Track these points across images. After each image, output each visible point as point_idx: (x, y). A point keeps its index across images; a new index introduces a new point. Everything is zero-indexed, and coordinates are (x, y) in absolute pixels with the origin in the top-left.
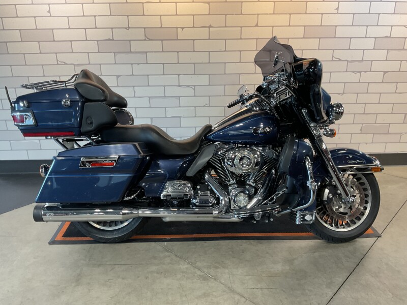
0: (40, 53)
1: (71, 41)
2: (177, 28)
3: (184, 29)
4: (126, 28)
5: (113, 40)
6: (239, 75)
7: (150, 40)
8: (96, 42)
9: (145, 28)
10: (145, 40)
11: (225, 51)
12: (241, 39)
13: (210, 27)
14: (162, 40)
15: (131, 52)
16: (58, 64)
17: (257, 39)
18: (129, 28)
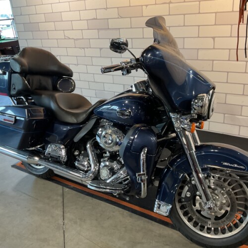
0: (56, 30)
1: (71, 21)
2: (142, 6)
3: (148, 7)
4: (105, 9)
5: (96, 19)
6: (197, 50)
7: (122, 18)
8: (86, 21)
9: (118, 8)
10: (118, 18)
11: (184, 26)
12: (199, 13)
13: (170, 3)
14: (131, 18)
15: (109, 29)
16: (65, 39)
17: (216, 13)
18: (107, 8)
